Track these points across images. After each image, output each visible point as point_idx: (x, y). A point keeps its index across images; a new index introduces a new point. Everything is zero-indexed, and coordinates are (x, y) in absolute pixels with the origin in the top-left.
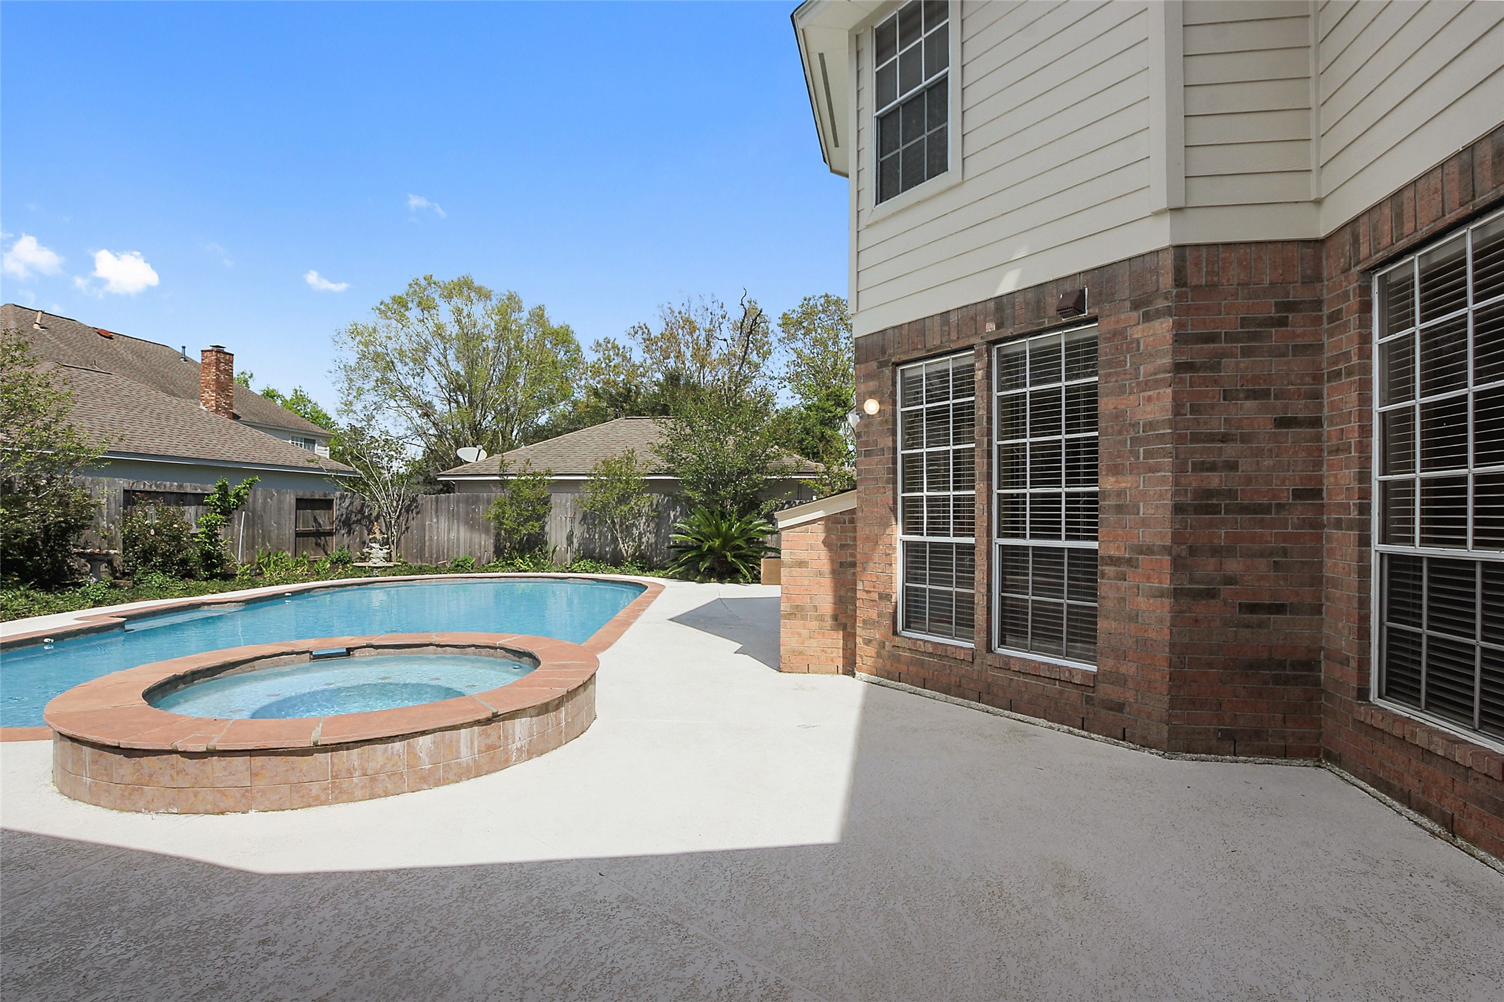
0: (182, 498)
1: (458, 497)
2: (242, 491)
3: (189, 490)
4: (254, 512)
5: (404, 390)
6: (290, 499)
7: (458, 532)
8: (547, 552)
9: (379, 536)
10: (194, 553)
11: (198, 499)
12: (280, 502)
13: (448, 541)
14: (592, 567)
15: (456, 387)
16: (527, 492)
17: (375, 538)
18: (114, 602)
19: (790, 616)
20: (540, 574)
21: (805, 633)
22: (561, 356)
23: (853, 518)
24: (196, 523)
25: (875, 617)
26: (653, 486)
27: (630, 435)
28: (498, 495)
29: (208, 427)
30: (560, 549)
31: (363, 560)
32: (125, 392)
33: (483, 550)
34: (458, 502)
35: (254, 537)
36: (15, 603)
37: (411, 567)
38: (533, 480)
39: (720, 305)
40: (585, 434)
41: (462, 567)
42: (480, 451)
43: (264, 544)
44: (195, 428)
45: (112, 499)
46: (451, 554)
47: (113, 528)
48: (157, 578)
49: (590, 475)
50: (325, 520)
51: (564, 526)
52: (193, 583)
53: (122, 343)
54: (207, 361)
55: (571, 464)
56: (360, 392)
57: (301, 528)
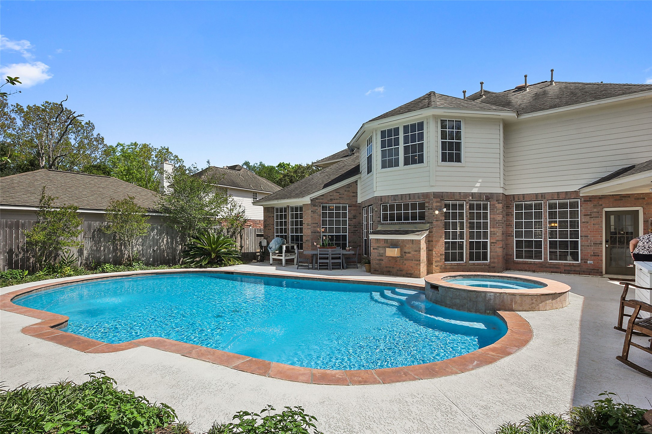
25: (439, 260)
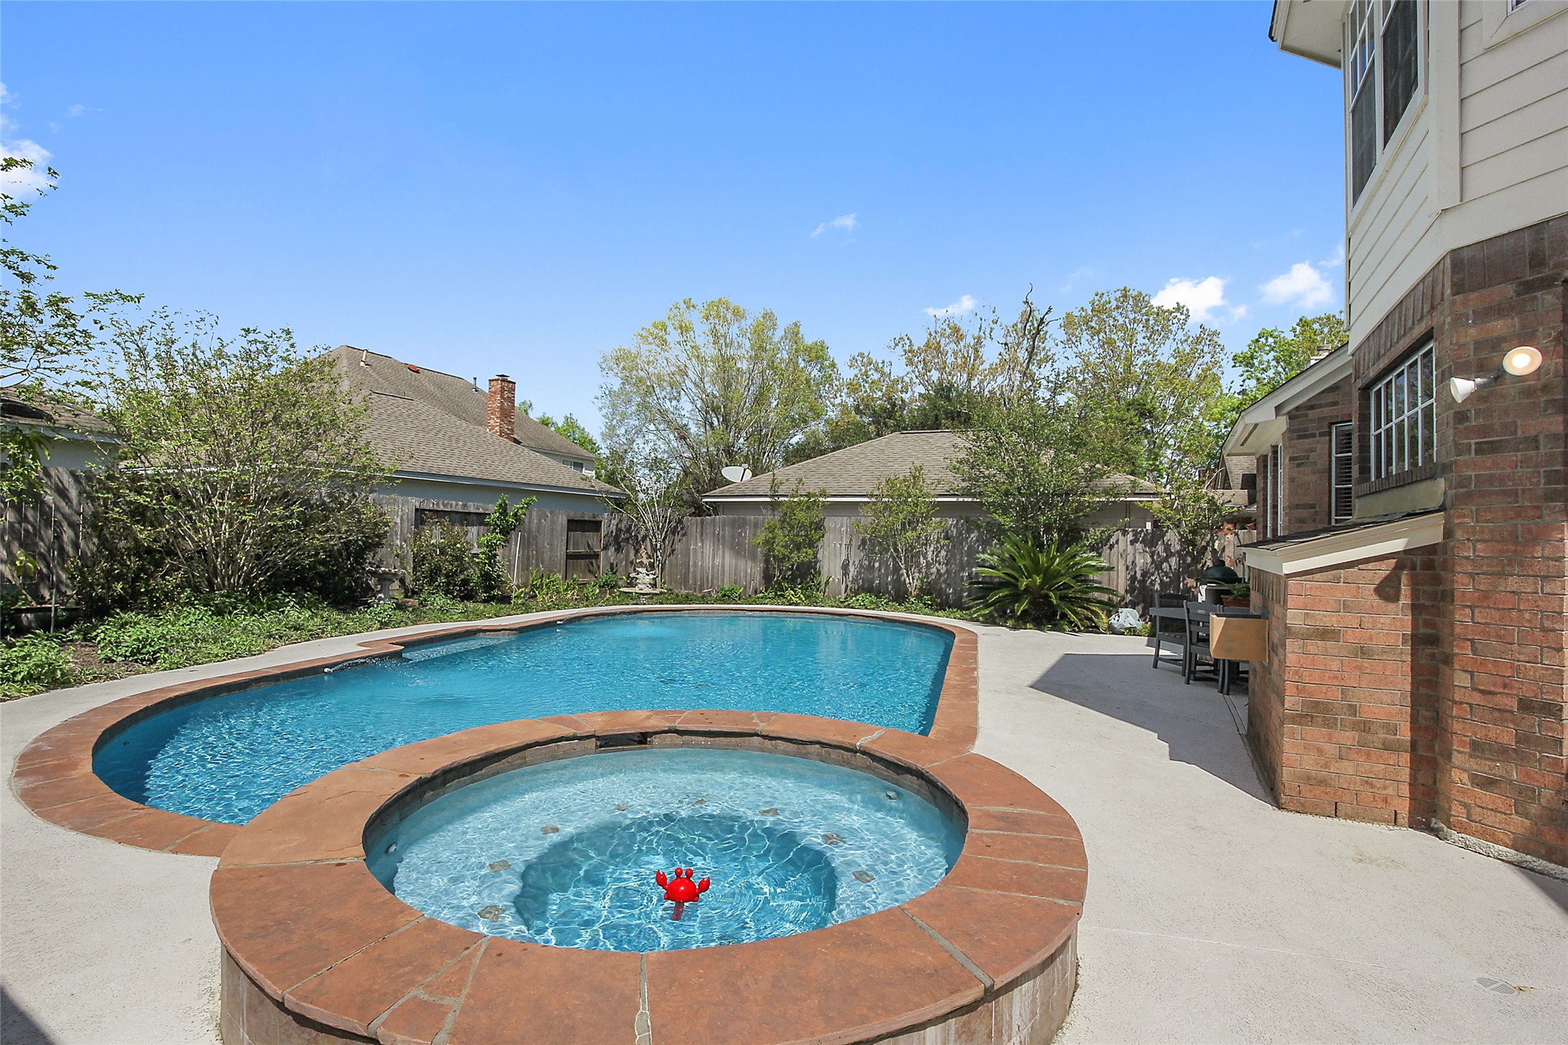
0: (465, 518)
1: (724, 519)
2: (520, 511)
3: (472, 510)
4: (529, 532)
5: (663, 413)
6: (562, 520)
7: (723, 558)
8: (819, 584)
9: (646, 561)
10: (474, 574)
11: (480, 519)
12: (553, 522)
13: (713, 568)
14: (872, 602)
15: (710, 408)
16: (801, 515)
17: (642, 562)
18: (398, 624)
19: (1300, 719)
20: (812, 608)
21: (1331, 749)
22: (815, 373)
23: (1433, 561)
24: (478, 543)
26: (945, 510)
27: (909, 451)
28: (769, 518)
29: (492, 448)
30: (834, 580)
31: (631, 585)
32: (423, 417)
33: (748, 578)
34: (724, 525)
35: (528, 559)
36: (311, 623)
37: (677, 595)
38: (807, 502)
39: (993, 309)
40: (858, 450)
41: (729, 597)
42: (745, 470)
43: (537, 566)
44: (480, 450)
45: (405, 517)
46: (715, 582)
47: (405, 546)
48: (440, 600)
49: (872, 496)
50: (594, 541)
51: (838, 555)
52: (470, 605)
53: (426, 376)
54: (493, 389)
55: (844, 484)
56: (624, 416)
57: (571, 550)
